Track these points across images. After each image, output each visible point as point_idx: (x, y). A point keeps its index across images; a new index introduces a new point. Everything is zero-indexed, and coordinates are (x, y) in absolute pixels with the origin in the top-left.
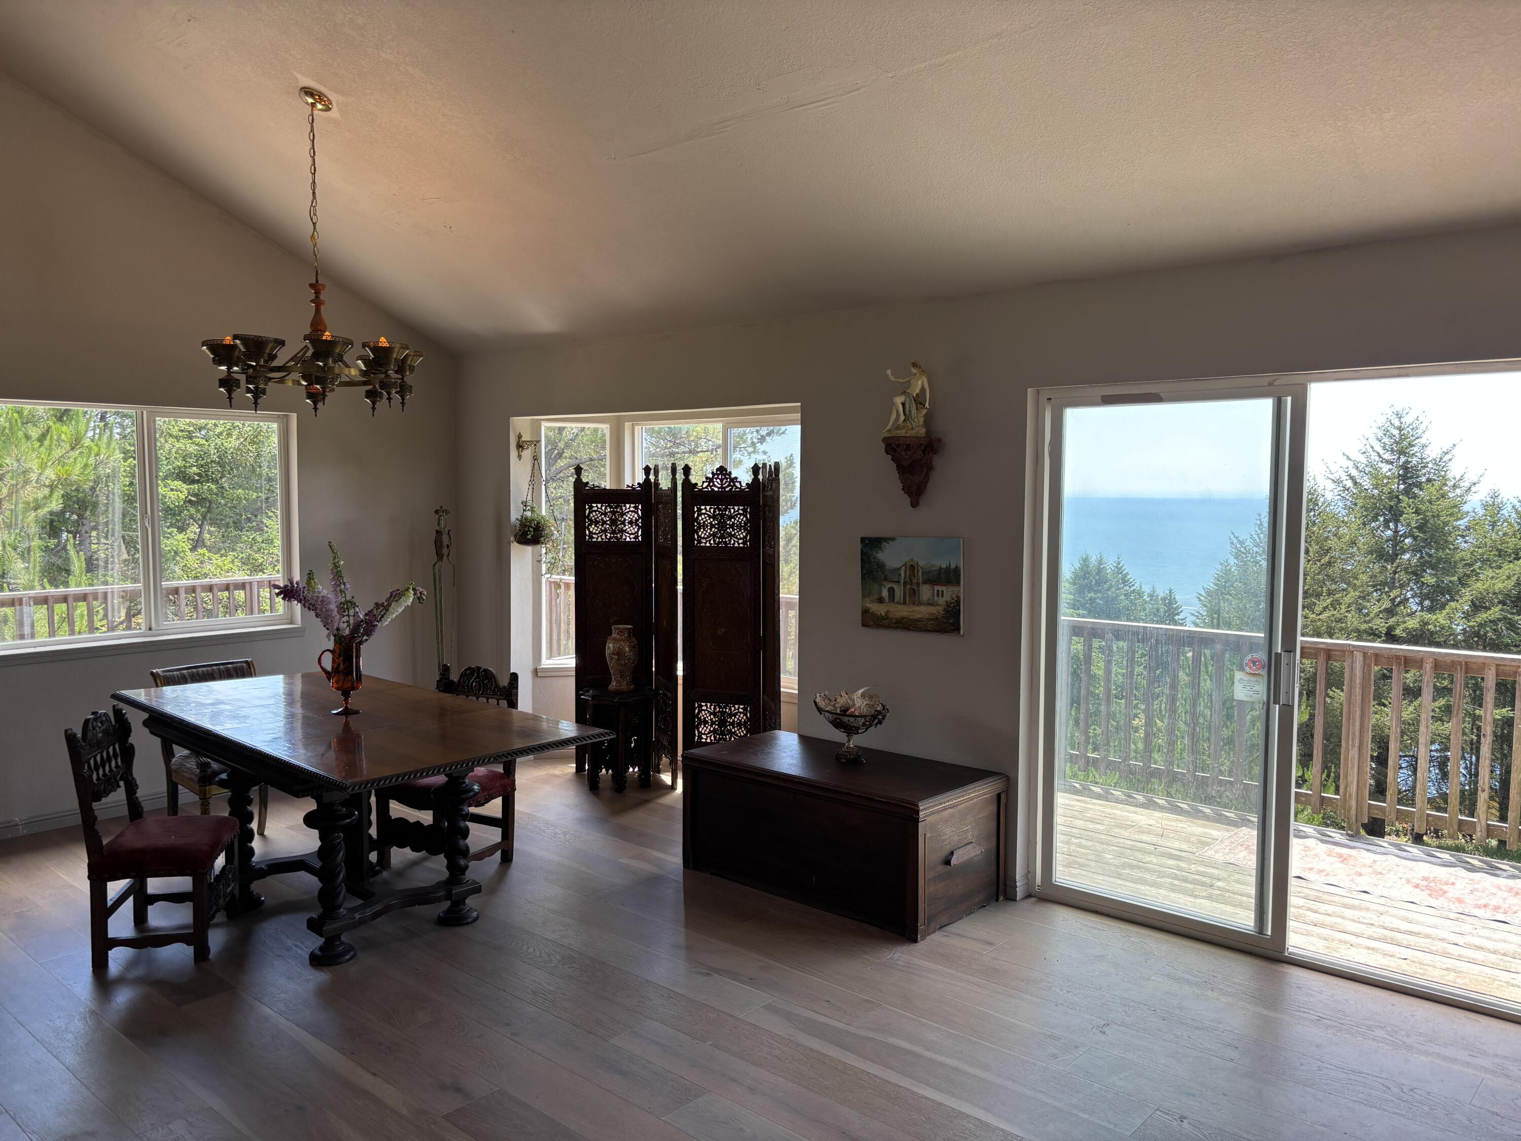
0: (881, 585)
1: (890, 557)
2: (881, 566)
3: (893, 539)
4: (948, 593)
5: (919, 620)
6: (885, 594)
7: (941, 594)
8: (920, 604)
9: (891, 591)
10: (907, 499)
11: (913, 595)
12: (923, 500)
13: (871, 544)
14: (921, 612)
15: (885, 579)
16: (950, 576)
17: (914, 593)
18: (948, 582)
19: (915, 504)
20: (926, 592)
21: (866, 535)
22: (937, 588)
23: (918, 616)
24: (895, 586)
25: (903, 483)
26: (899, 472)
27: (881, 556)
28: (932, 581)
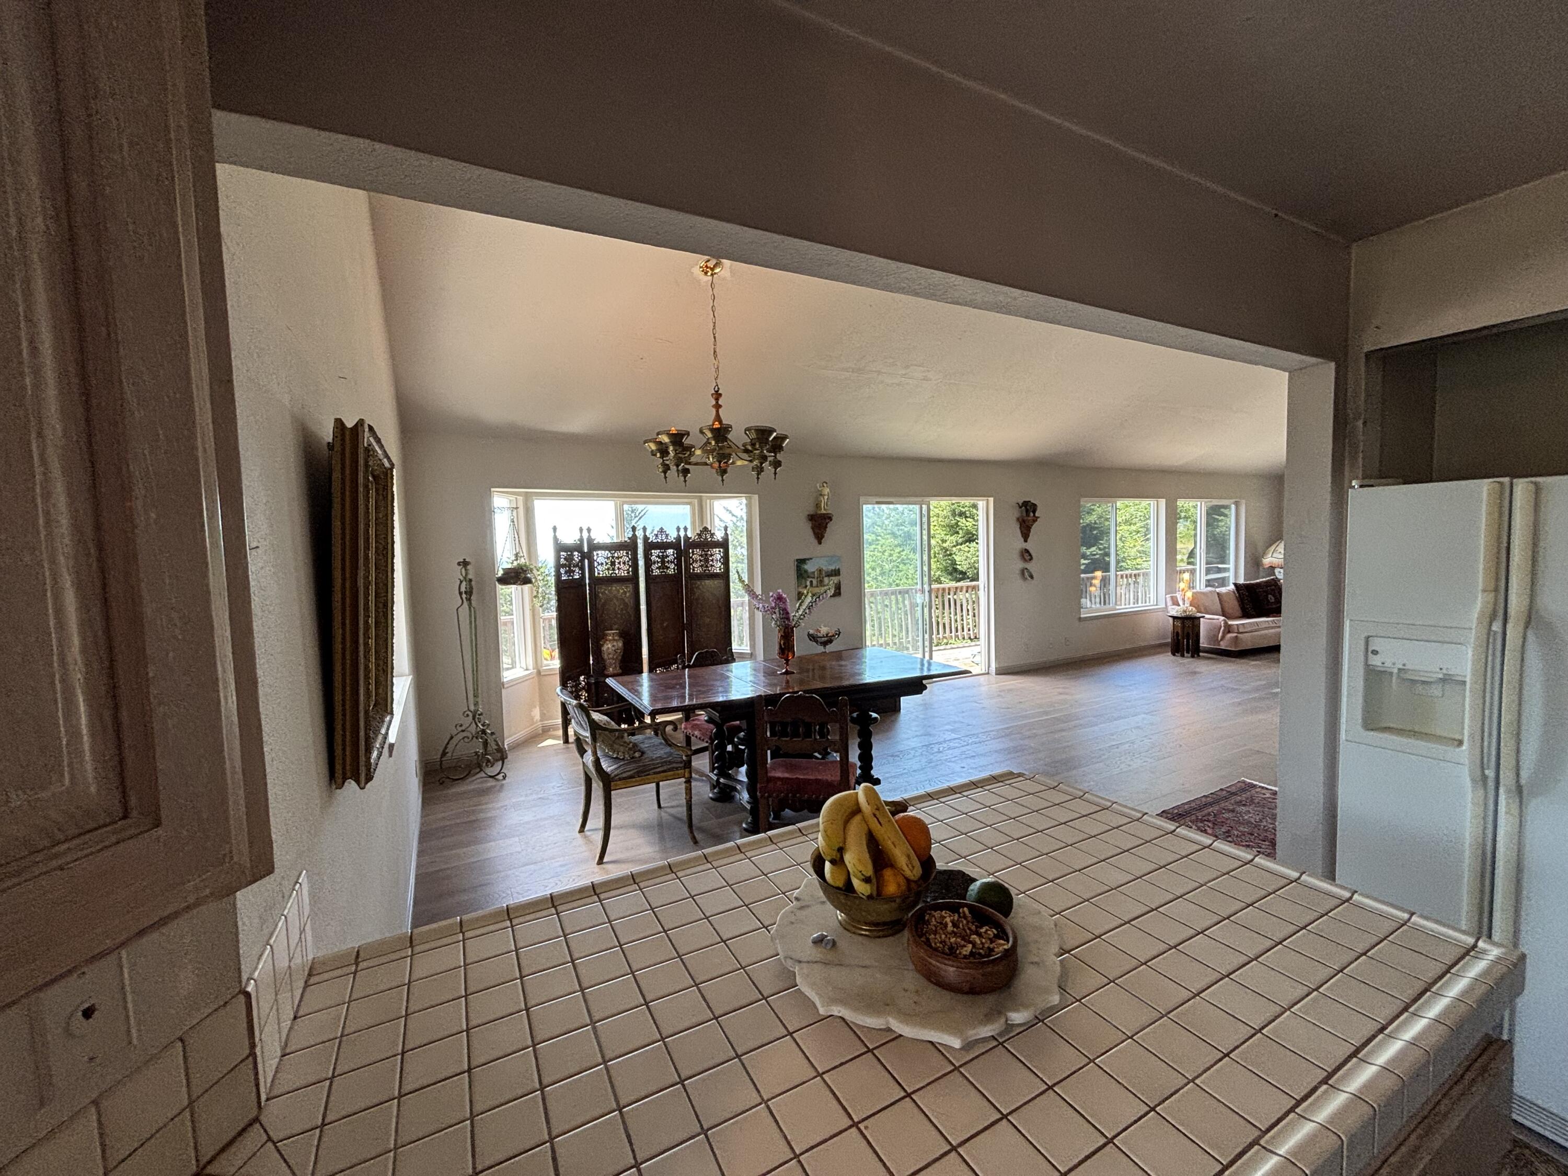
0: (806, 580)
1: (810, 567)
2: (806, 571)
3: (810, 559)
4: (835, 579)
6: (808, 583)
7: (832, 580)
8: (824, 586)
9: (811, 582)
10: (816, 541)
11: (821, 583)
12: (823, 541)
13: (801, 562)
15: (808, 577)
16: (836, 573)
17: (821, 581)
18: (836, 575)
19: (820, 543)
20: (826, 580)
21: (799, 558)
22: (832, 578)
24: (812, 579)
25: (815, 533)
26: (813, 528)
27: (806, 567)
28: (828, 576)
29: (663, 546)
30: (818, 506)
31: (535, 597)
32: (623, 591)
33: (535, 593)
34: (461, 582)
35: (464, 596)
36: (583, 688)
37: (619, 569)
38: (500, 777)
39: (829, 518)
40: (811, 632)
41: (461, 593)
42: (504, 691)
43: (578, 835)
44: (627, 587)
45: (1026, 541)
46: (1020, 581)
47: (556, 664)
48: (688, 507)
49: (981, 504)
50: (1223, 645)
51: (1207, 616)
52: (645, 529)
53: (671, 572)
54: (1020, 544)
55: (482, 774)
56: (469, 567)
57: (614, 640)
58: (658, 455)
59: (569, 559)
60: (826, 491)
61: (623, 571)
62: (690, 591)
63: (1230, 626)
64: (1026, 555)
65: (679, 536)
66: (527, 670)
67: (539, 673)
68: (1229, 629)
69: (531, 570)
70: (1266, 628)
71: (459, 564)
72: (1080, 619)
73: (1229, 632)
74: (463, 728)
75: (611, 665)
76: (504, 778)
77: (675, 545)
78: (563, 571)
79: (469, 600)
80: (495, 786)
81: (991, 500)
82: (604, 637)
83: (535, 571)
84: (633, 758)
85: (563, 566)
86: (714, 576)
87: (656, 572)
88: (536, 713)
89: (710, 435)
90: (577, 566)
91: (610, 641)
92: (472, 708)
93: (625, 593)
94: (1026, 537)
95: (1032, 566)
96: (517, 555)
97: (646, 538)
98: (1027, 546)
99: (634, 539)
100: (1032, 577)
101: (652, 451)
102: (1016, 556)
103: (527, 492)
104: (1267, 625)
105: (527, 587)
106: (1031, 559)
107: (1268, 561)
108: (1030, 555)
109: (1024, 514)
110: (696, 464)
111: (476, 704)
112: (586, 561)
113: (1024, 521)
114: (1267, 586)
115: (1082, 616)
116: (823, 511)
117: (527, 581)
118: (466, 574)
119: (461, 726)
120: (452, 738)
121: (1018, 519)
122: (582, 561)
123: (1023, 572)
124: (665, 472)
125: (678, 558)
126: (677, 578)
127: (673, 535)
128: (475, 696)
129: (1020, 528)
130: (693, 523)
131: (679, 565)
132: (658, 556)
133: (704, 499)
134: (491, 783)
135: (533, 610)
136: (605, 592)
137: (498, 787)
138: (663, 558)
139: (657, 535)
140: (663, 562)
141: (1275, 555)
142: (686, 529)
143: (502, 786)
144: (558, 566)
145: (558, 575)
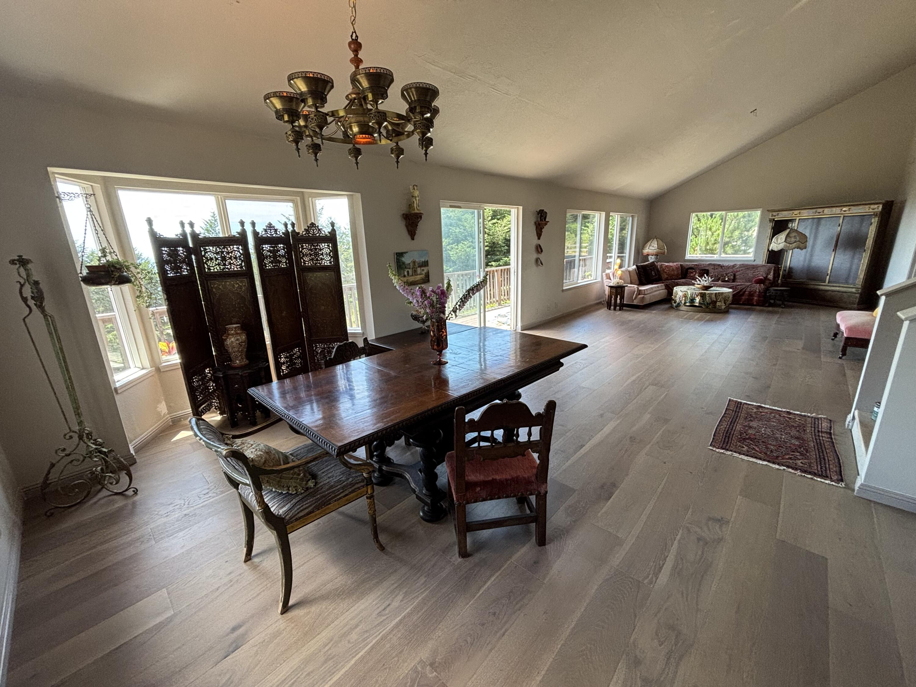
0: (404, 271)
1: (407, 260)
2: (404, 263)
3: (407, 252)
4: (426, 269)
5: (417, 281)
6: (406, 273)
7: (423, 270)
8: (417, 275)
9: (408, 272)
10: (409, 238)
11: (415, 272)
12: (415, 236)
13: (400, 255)
14: (418, 277)
15: (406, 268)
16: (425, 264)
17: (415, 271)
18: (425, 266)
19: (413, 238)
20: (419, 270)
21: (397, 252)
22: (422, 268)
23: (417, 279)
24: (409, 270)
25: (408, 231)
26: (407, 226)
27: (403, 259)
28: (420, 266)
29: (273, 241)
30: (410, 206)
31: (138, 297)
32: (239, 285)
33: (138, 294)
34: (22, 286)
35: (31, 303)
36: (210, 379)
37: (230, 264)
38: (130, 492)
39: (419, 216)
40: (414, 313)
41: (25, 300)
42: (117, 398)
43: (244, 566)
44: (241, 282)
45: (539, 239)
46: (534, 267)
47: (176, 359)
48: (291, 204)
49: (514, 211)
50: (635, 302)
51: (629, 285)
52: (253, 224)
53: (283, 266)
54: (535, 241)
55: (105, 493)
56: (30, 266)
57: (237, 334)
58: (286, 118)
59: (174, 254)
60: (417, 193)
61: (235, 266)
62: (303, 283)
63: (640, 290)
64: (539, 249)
65: (287, 231)
66: (143, 369)
67: (158, 370)
68: (639, 292)
69: (128, 268)
70: (656, 291)
71: (13, 262)
72: (563, 291)
73: (639, 294)
74: (67, 452)
75: (237, 358)
76: (136, 492)
77: (285, 239)
78: (167, 267)
79: (41, 307)
80: (126, 505)
81: (521, 208)
82: (225, 331)
83: (132, 269)
84: (307, 489)
85: (167, 262)
86: (325, 268)
87: (269, 266)
88: (163, 408)
89: (365, 84)
90: (184, 262)
91: (233, 335)
92: (76, 428)
93: (240, 287)
94: (539, 236)
95: (542, 257)
96: (103, 251)
97: (256, 234)
98: (540, 242)
99: (243, 234)
100: (542, 264)
101: (277, 112)
102: (533, 249)
103: (104, 177)
104: (655, 289)
105: (126, 287)
106: (542, 251)
107: (646, 251)
108: (541, 249)
109: (539, 219)
110: (331, 139)
111: (80, 423)
112: (193, 257)
113: (539, 224)
114: (651, 266)
115: (564, 288)
116: (416, 211)
117: (123, 280)
118: (28, 276)
119: (64, 450)
120: (53, 465)
121: (535, 223)
122: (189, 257)
123: (537, 260)
124: (296, 142)
125: (289, 253)
126: (289, 271)
127: (281, 229)
128: (78, 414)
129: (536, 229)
130: (298, 218)
131: (290, 259)
132: (270, 251)
133: (306, 196)
134: (120, 502)
135: (139, 309)
136: (217, 286)
137: (130, 507)
138: (274, 252)
139: (266, 230)
140: (275, 257)
141: (650, 248)
142: (293, 225)
143: (134, 504)
144: (161, 263)
145: (163, 273)
